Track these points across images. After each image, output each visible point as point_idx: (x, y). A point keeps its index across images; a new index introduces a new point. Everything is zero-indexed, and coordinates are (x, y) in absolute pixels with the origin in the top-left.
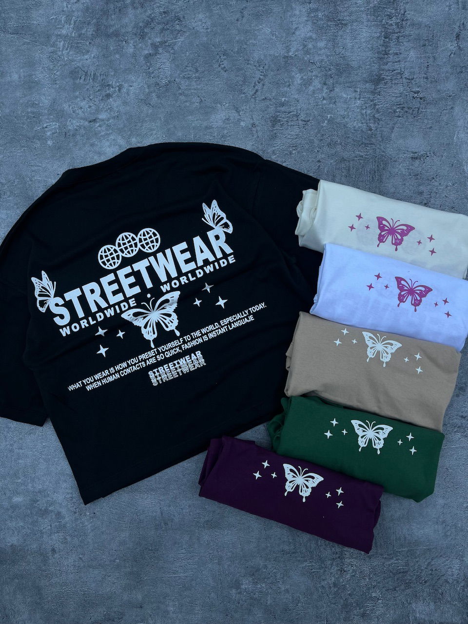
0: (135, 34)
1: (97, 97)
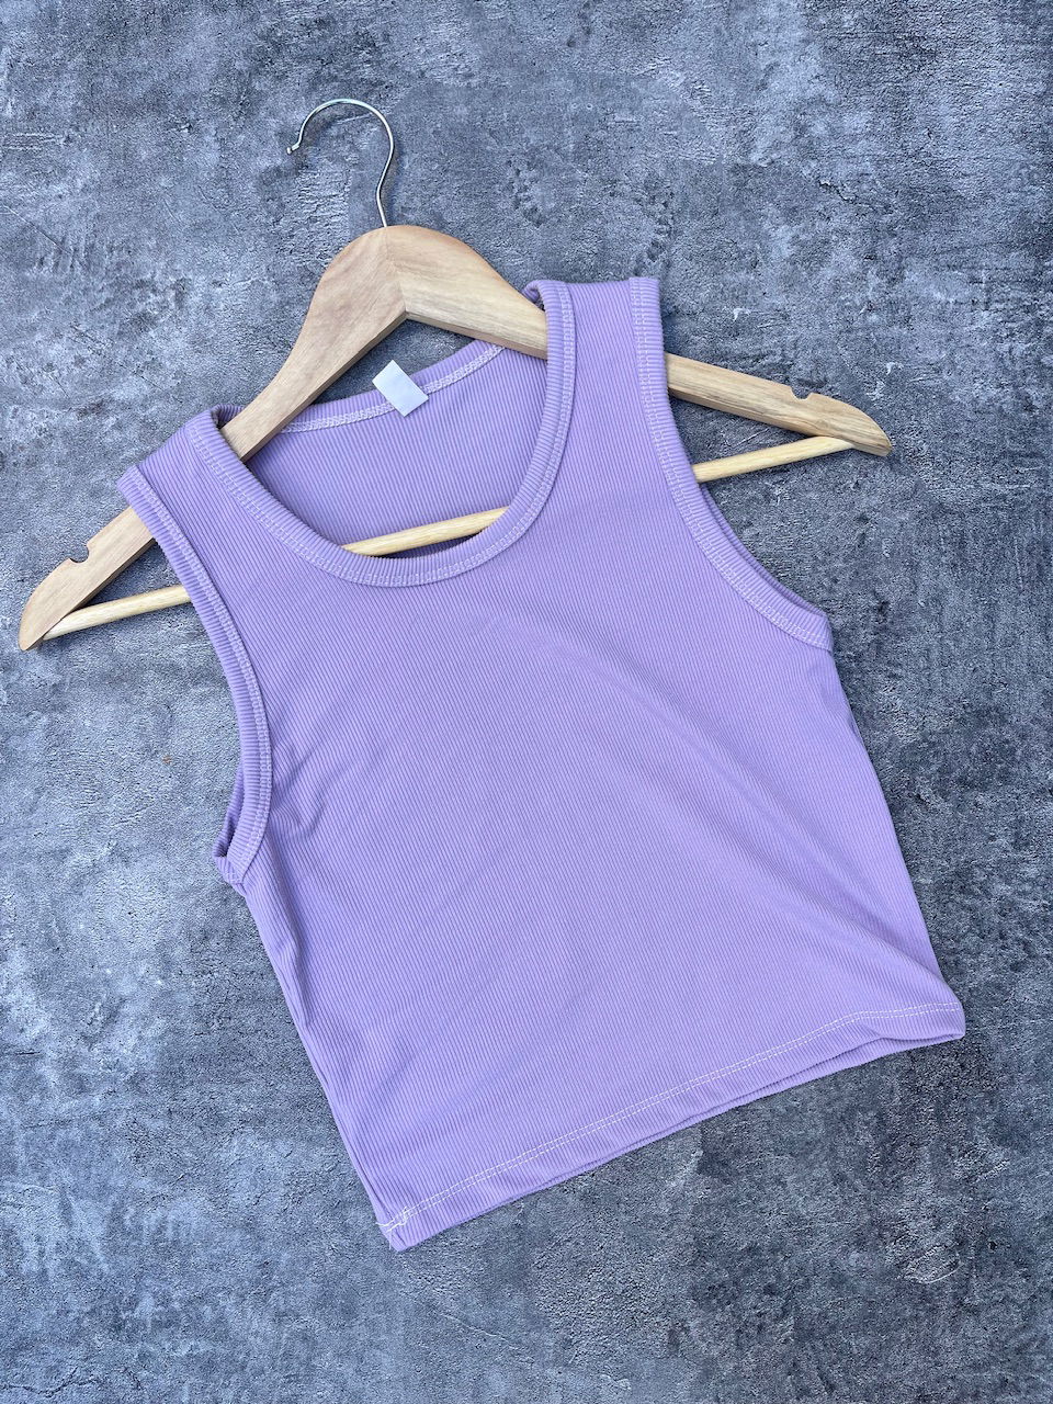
0: (223, 102)
1: (103, 327)
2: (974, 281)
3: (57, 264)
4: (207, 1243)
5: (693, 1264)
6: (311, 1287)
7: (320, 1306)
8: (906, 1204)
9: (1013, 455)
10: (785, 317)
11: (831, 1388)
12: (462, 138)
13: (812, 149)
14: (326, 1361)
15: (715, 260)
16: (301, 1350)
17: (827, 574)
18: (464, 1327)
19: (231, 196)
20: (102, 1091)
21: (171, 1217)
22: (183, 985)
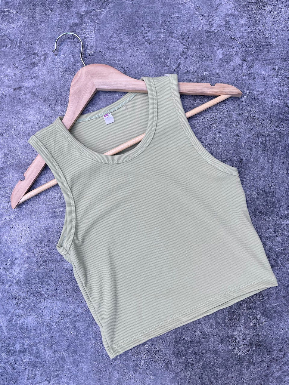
1: (22, 65)
2: (274, 69)
3: (11, 47)
4: (35, 330)
5: (174, 345)
6: (65, 344)
7: (66, 350)
8: (236, 332)
9: (282, 120)
10: (219, 75)
11: (211, 383)
12: (129, 17)
13: (230, 28)
14: (67, 365)
15: (200, 58)
16: (60, 362)
17: (226, 150)
18: (107, 358)
19: (62, 30)
20: (8, 284)
21: (26, 322)
22: (33, 255)
